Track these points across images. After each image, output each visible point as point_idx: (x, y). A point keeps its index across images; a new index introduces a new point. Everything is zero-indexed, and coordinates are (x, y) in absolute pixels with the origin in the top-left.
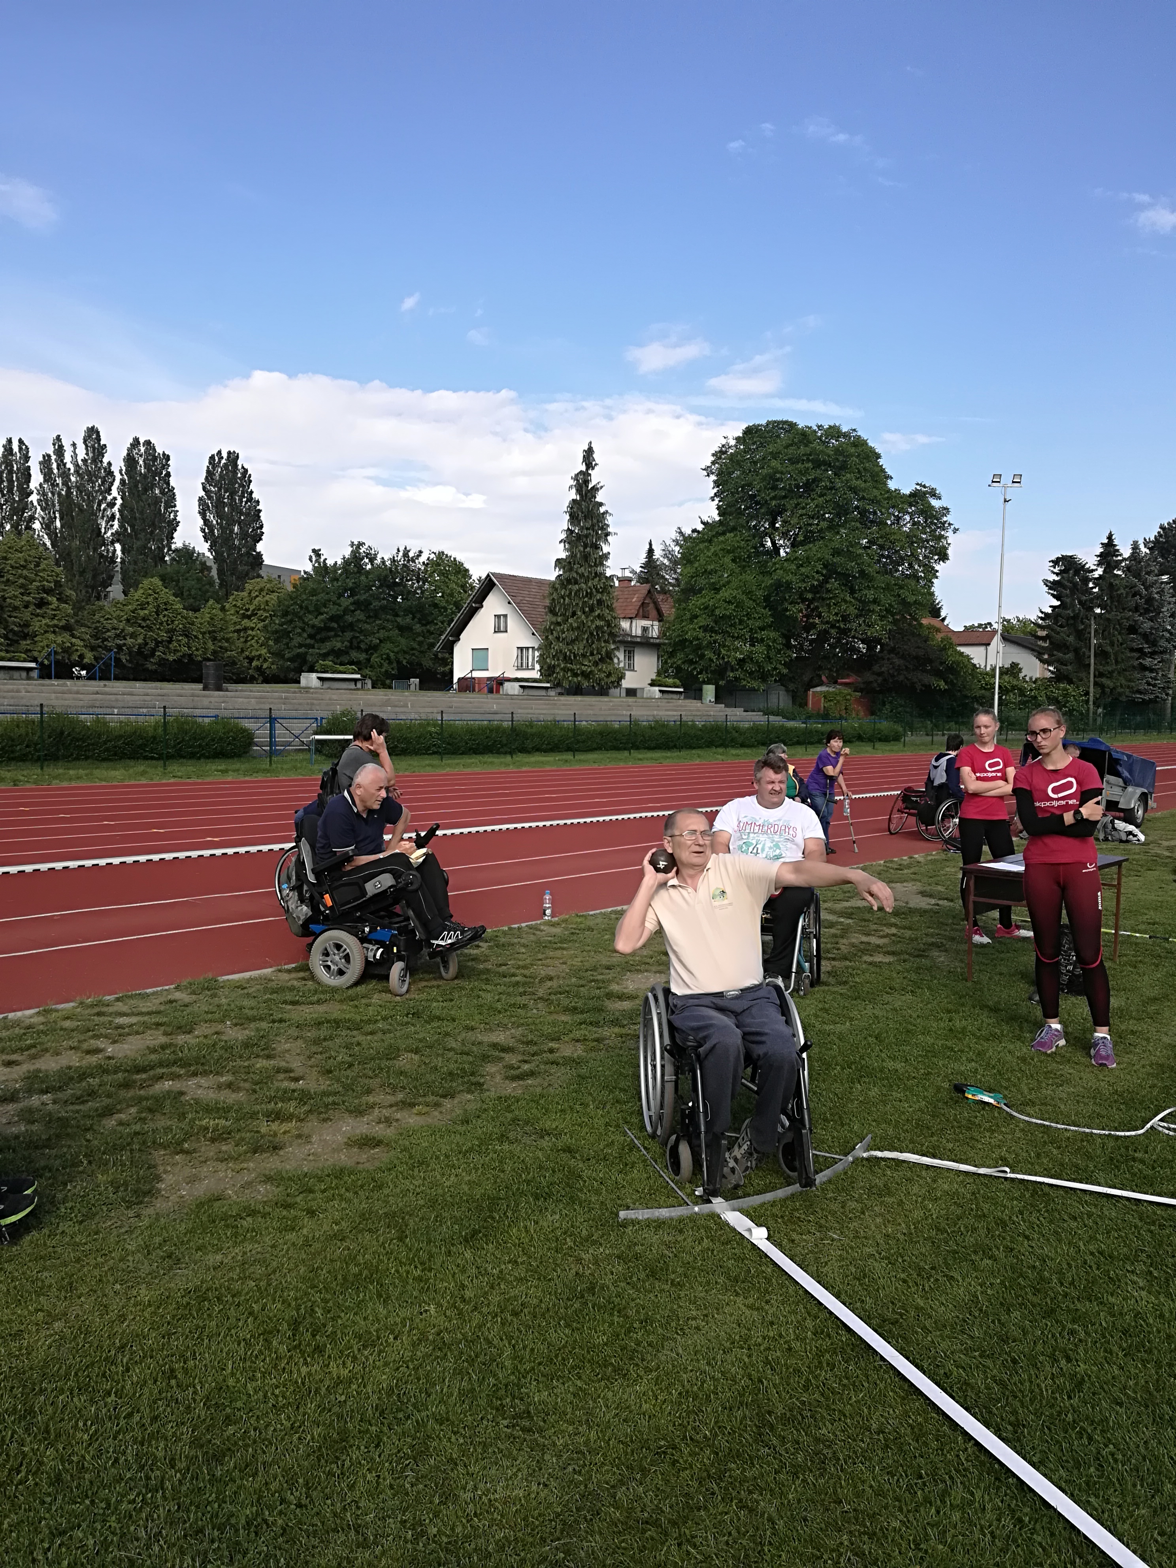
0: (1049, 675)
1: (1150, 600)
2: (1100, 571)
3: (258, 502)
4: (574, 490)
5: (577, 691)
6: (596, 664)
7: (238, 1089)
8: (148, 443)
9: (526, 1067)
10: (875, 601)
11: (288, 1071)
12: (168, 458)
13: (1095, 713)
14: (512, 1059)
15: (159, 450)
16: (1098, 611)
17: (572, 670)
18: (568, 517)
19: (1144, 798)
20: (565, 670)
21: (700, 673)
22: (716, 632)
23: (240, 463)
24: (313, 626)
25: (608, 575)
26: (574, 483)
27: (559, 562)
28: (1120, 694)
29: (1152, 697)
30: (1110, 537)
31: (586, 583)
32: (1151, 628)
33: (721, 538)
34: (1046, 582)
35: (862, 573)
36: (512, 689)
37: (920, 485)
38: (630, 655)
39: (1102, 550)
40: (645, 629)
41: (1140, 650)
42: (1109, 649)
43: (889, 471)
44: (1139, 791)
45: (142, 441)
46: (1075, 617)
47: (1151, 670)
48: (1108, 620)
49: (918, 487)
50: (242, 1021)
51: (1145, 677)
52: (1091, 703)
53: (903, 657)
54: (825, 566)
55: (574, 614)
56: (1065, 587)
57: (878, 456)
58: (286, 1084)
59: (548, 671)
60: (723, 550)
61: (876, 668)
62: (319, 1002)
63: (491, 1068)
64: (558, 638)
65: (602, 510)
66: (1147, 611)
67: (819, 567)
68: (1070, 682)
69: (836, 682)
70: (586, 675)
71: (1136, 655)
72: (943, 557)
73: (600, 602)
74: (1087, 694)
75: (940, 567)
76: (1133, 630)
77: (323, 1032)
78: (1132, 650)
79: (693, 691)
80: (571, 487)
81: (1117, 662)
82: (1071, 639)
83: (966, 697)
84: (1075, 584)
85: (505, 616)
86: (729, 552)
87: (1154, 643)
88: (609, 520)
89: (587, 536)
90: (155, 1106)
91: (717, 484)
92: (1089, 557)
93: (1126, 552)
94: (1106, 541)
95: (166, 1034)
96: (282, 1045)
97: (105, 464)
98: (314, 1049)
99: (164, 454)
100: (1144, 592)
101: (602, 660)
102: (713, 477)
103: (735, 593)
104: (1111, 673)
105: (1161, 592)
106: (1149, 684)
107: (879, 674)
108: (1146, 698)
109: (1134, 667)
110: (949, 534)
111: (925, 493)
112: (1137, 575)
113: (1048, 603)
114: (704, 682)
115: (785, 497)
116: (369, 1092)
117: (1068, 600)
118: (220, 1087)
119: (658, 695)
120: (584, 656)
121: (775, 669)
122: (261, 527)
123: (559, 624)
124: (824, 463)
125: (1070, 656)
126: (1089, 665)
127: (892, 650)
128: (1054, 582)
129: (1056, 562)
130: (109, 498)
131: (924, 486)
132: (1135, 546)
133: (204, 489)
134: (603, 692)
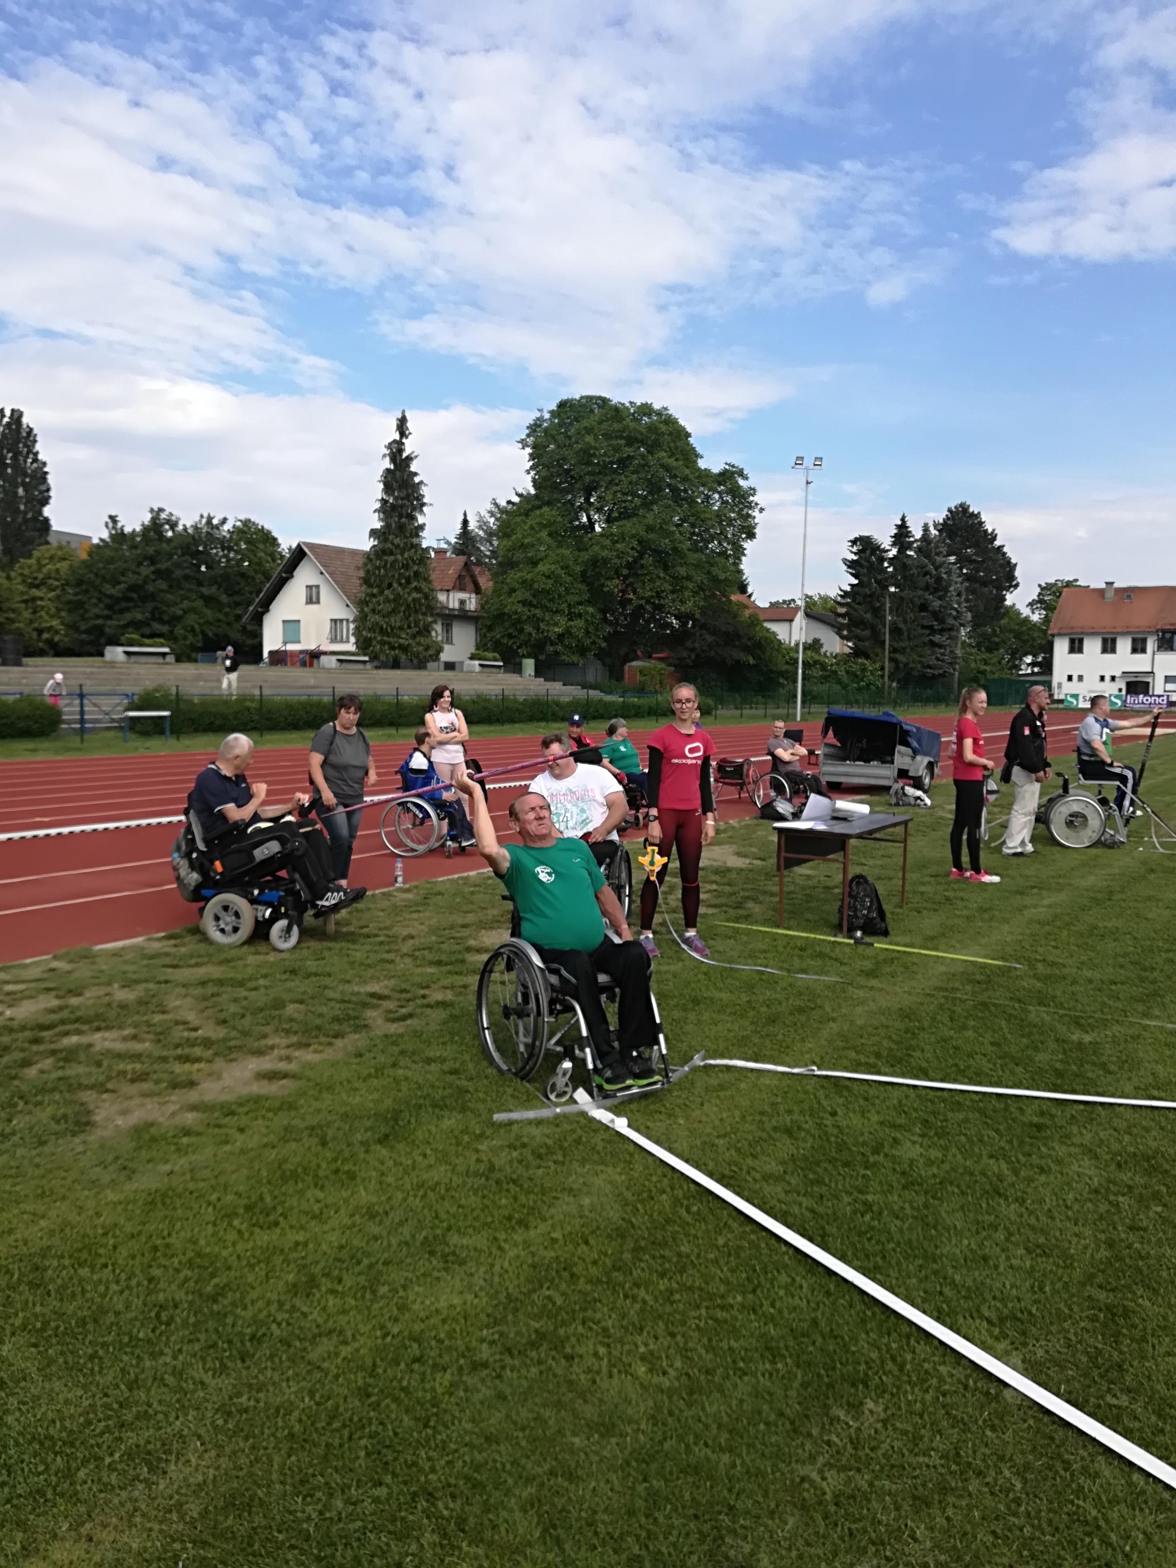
0: (847, 651)
1: (939, 579)
2: (894, 552)
3: (44, 464)
4: (388, 459)
5: (396, 665)
6: (414, 637)
7: (143, 1041)
9: (404, 1011)
10: (689, 578)
11: (185, 1023)
13: (890, 687)
14: (391, 1005)
16: (892, 589)
17: (389, 643)
18: (381, 486)
19: (931, 766)
20: (383, 643)
21: (519, 647)
22: (534, 606)
23: (24, 422)
24: (111, 596)
25: (424, 546)
26: (387, 452)
27: (373, 533)
28: (912, 669)
29: (941, 671)
30: (903, 519)
31: (402, 554)
32: (940, 606)
33: (538, 512)
34: (845, 561)
35: (675, 550)
36: (330, 662)
37: (729, 465)
38: (448, 628)
39: (896, 531)
40: (462, 602)
41: (930, 628)
42: (902, 626)
43: (699, 450)
44: (926, 760)
46: (871, 596)
47: (940, 646)
48: (902, 598)
49: (727, 467)
50: (128, 984)
51: (934, 653)
52: (886, 677)
53: (713, 633)
54: (640, 542)
55: (390, 586)
56: (862, 567)
57: (688, 435)
58: (186, 1034)
59: (364, 645)
60: (540, 524)
61: (689, 644)
62: (197, 965)
63: (370, 1014)
64: (373, 611)
65: (417, 480)
66: (936, 590)
67: (635, 543)
68: (867, 657)
69: (650, 657)
70: (404, 649)
71: (927, 632)
72: (751, 535)
73: (417, 574)
74: (882, 668)
75: (748, 545)
76: (924, 607)
77: (210, 989)
78: (924, 627)
79: (513, 665)
80: (384, 456)
81: (909, 639)
82: (868, 616)
83: (772, 671)
84: (871, 564)
85: (318, 587)
86: (545, 526)
87: (942, 621)
88: (424, 490)
89: (402, 506)
90: (69, 1056)
91: (532, 457)
92: (885, 539)
93: (918, 534)
94: (899, 523)
95: (58, 997)
96: (174, 1003)
98: (206, 1004)
100: (934, 572)
101: (419, 633)
102: (529, 450)
103: (553, 567)
104: (904, 649)
105: (949, 573)
106: (938, 659)
107: (692, 650)
108: (936, 672)
109: (925, 643)
110: (756, 513)
111: (733, 473)
112: (928, 556)
113: (847, 581)
114: (524, 656)
115: (600, 473)
116: (265, 1036)
117: (865, 579)
118: (125, 1039)
119: (478, 669)
120: (401, 628)
121: (594, 643)
122: (49, 490)
123: (374, 596)
124: (637, 440)
125: (867, 633)
126: (884, 641)
127: (703, 627)
128: (853, 561)
129: (854, 542)
131: (733, 466)
132: (926, 529)
134: (421, 665)
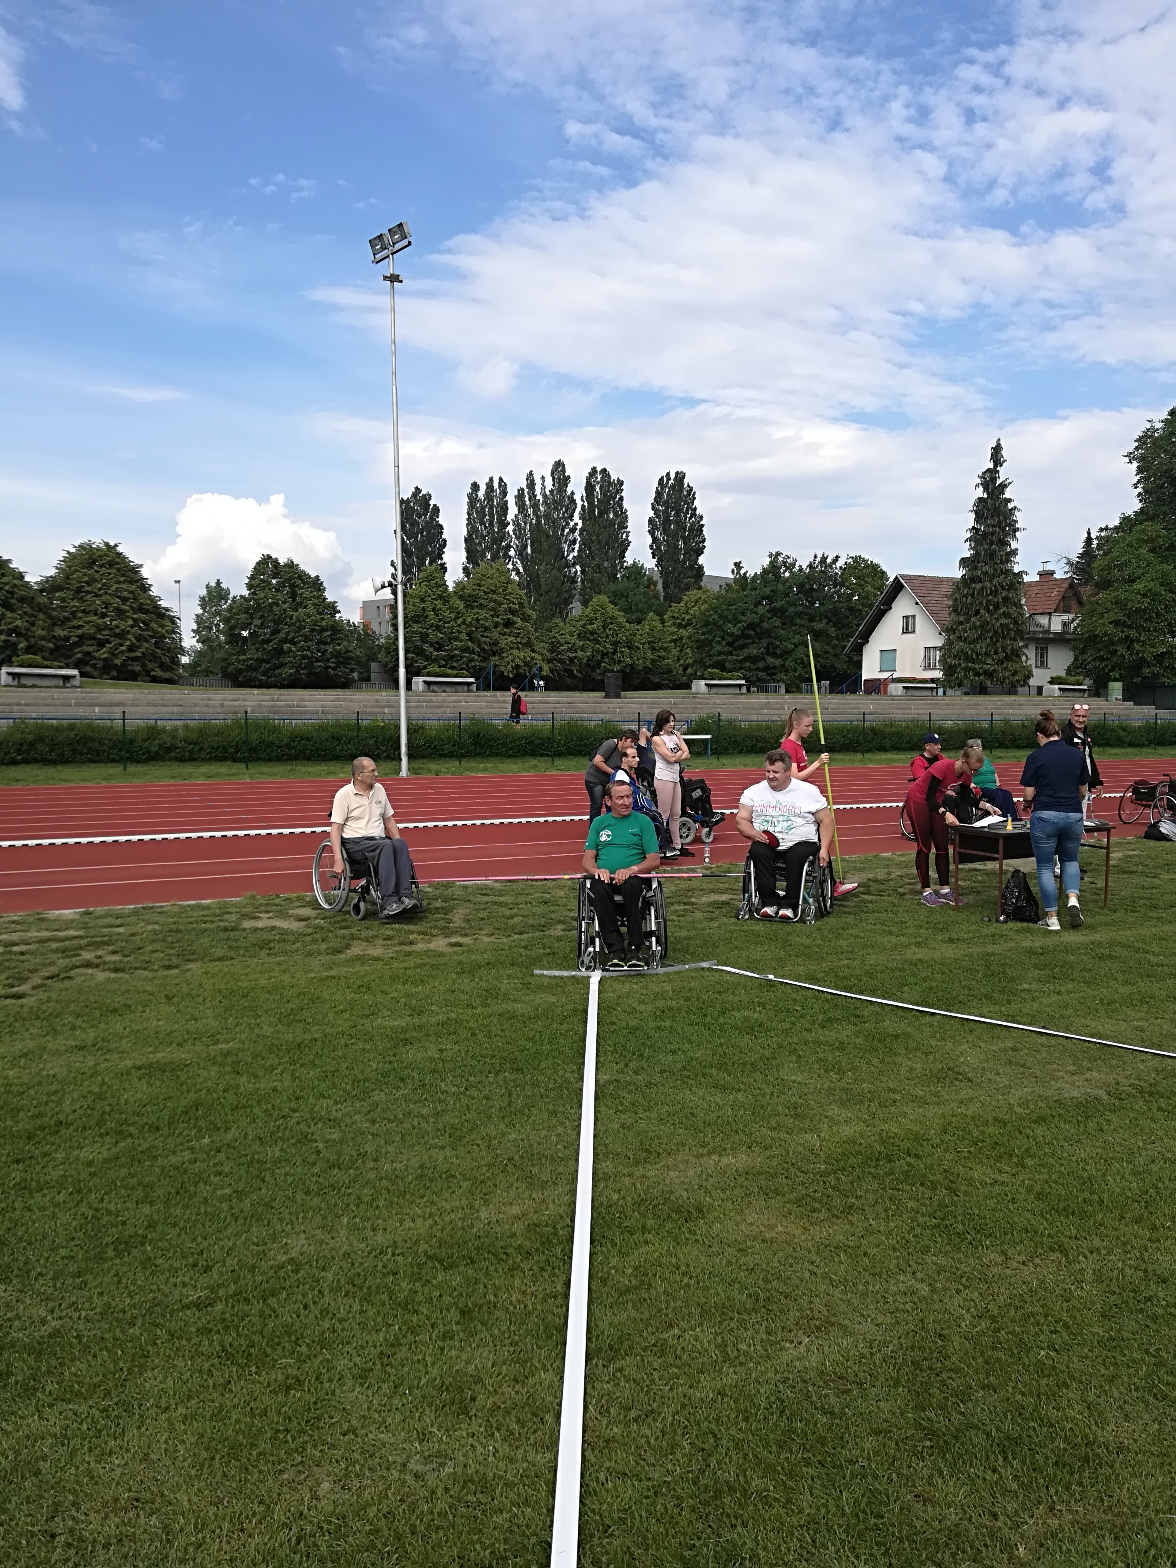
4: (981, 489)
5: (983, 691)
6: (1001, 662)
8: (604, 471)
12: (621, 483)
15: (614, 477)
17: (974, 669)
18: (973, 516)
20: (967, 669)
22: (1129, 627)
24: (732, 634)
26: (979, 481)
27: (963, 562)
31: (991, 581)
38: (1042, 653)
40: (1065, 625)
45: (599, 470)
55: (977, 612)
64: (960, 638)
65: (1010, 506)
70: (990, 675)
79: (1099, 690)
85: (914, 617)
88: (1018, 516)
89: (992, 534)
91: (1140, 470)
97: (569, 493)
99: (618, 480)
101: (1007, 658)
102: (1135, 464)
103: (1151, 584)
119: (1057, 693)
120: (987, 654)
123: (961, 623)
130: (572, 524)
133: (653, 509)
134: (1012, 690)
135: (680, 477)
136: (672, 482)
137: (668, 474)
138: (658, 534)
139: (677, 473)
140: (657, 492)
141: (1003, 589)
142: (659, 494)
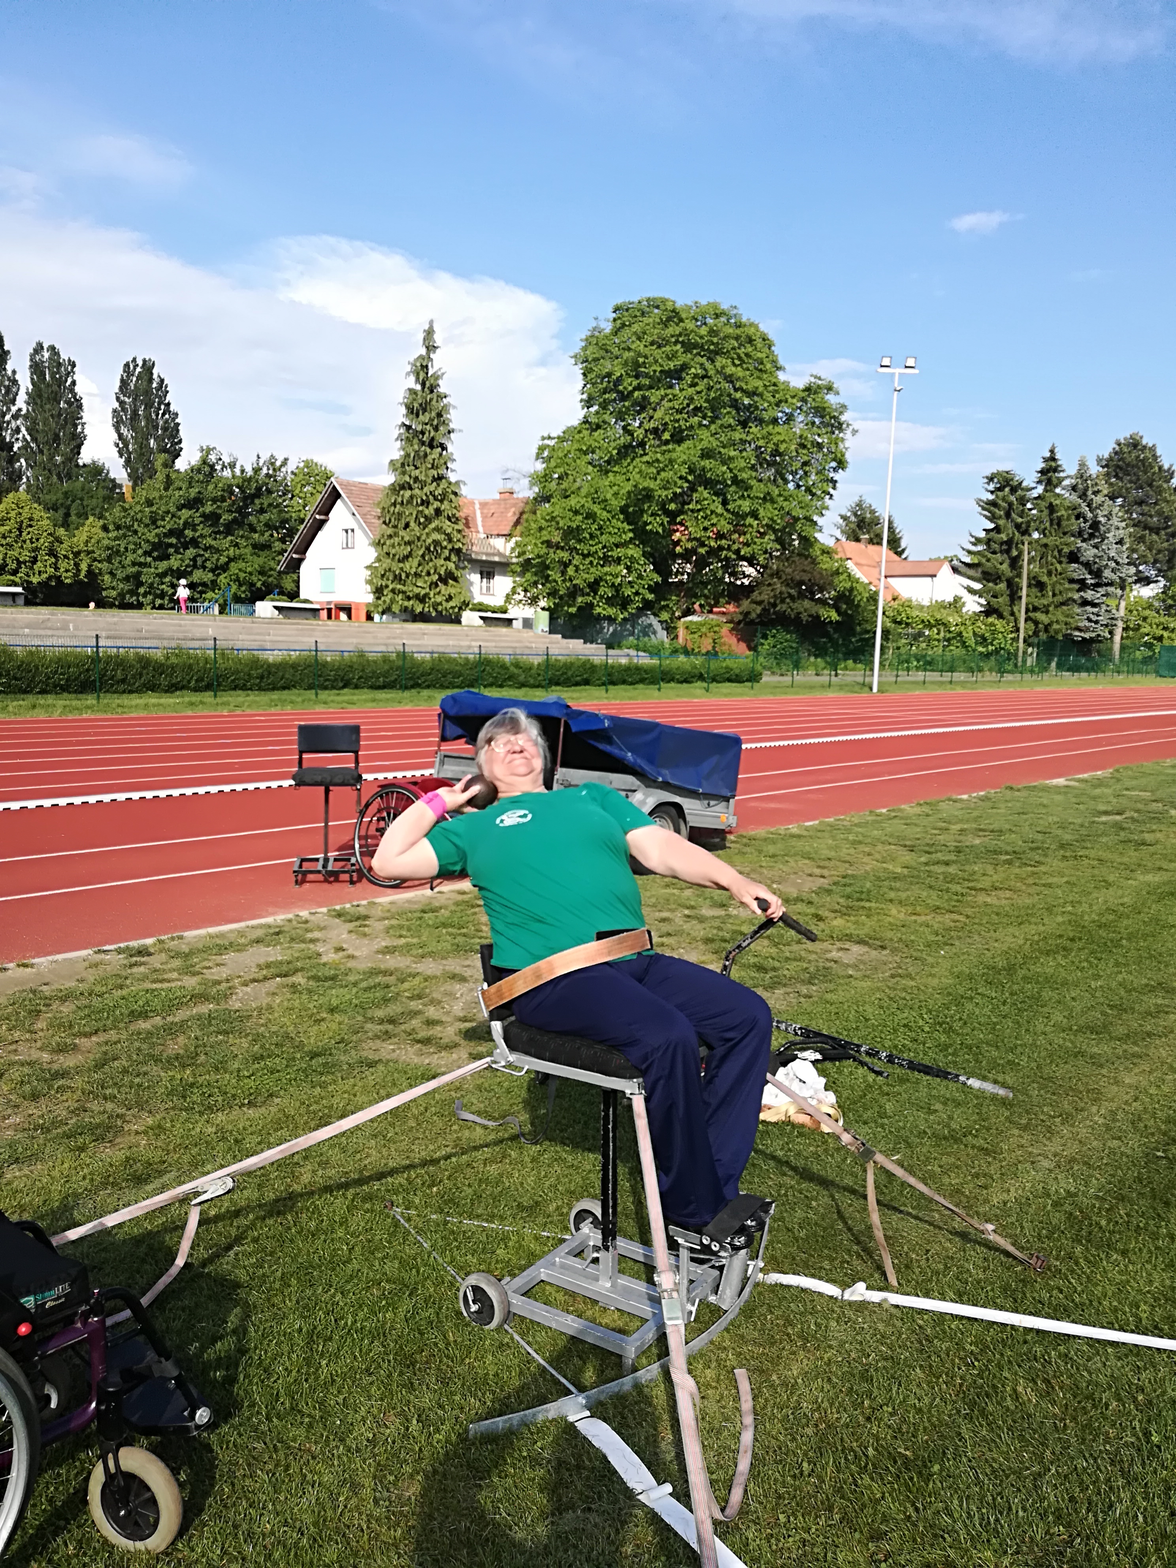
0: (978, 609)
1: (1095, 525)
2: (1040, 489)
3: (177, 415)
4: (412, 378)
6: (433, 585)
8: (52, 348)
12: (74, 365)
13: (1025, 653)
15: (64, 356)
16: (1035, 535)
17: (404, 592)
18: (403, 409)
23: (155, 372)
25: (452, 479)
26: (411, 369)
27: (393, 465)
28: (1057, 632)
29: (1093, 635)
30: (1052, 451)
31: (421, 489)
32: (1095, 556)
34: (979, 501)
37: (816, 377)
38: (489, 577)
39: (1043, 465)
41: (1082, 582)
42: (1045, 579)
45: (45, 346)
46: (1009, 543)
47: (1094, 605)
48: (1046, 546)
49: (813, 380)
51: (1084, 612)
52: (1021, 640)
53: (786, 582)
54: (691, 471)
55: (407, 526)
56: (999, 507)
57: (771, 344)
61: (755, 596)
64: (388, 554)
65: (445, 402)
66: (1092, 536)
67: (684, 471)
68: (1000, 617)
69: (710, 612)
70: (421, 599)
71: (1076, 586)
72: (842, 464)
73: (439, 512)
74: (1017, 630)
75: (839, 476)
76: (1073, 557)
78: (1072, 581)
80: (408, 374)
81: (1054, 595)
82: (1005, 567)
84: (1010, 504)
85: (352, 531)
87: (1097, 574)
89: (423, 433)
94: (1048, 455)
97: (9, 373)
99: (69, 360)
100: (1090, 515)
102: (581, 366)
104: (1045, 606)
106: (1090, 620)
108: (1087, 636)
109: (1074, 601)
110: (847, 436)
111: (821, 388)
112: (1083, 496)
113: (980, 525)
117: (1001, 522)
122: (180, 442)
123: (390, 537)
125: (1002, 586)
126: (1020, 598)
127: (775, 574)
128: (988, 501)
129: (990, 478)
130: (14, 409)
131: (820, 379)
132: (1083, 463)
133: (118, 399)
135: (148, 367)
136: (138, 370)
137: (134, 360)
138: (124, 431)
139: (144, 361)
140: (122, 380)
141: (436, 499)
142: (124, 383)
